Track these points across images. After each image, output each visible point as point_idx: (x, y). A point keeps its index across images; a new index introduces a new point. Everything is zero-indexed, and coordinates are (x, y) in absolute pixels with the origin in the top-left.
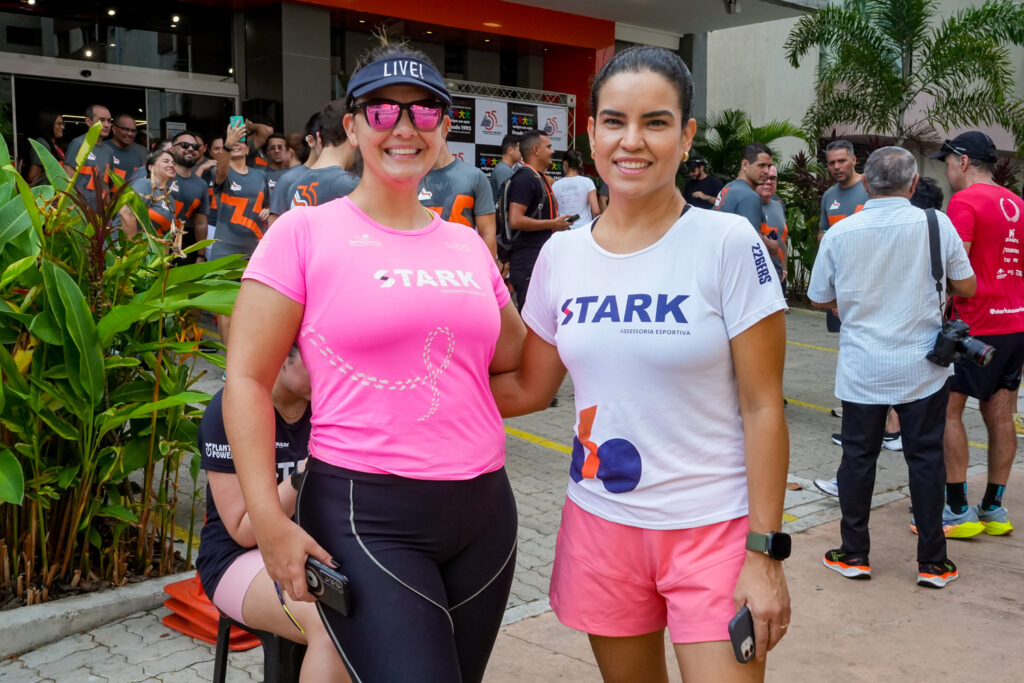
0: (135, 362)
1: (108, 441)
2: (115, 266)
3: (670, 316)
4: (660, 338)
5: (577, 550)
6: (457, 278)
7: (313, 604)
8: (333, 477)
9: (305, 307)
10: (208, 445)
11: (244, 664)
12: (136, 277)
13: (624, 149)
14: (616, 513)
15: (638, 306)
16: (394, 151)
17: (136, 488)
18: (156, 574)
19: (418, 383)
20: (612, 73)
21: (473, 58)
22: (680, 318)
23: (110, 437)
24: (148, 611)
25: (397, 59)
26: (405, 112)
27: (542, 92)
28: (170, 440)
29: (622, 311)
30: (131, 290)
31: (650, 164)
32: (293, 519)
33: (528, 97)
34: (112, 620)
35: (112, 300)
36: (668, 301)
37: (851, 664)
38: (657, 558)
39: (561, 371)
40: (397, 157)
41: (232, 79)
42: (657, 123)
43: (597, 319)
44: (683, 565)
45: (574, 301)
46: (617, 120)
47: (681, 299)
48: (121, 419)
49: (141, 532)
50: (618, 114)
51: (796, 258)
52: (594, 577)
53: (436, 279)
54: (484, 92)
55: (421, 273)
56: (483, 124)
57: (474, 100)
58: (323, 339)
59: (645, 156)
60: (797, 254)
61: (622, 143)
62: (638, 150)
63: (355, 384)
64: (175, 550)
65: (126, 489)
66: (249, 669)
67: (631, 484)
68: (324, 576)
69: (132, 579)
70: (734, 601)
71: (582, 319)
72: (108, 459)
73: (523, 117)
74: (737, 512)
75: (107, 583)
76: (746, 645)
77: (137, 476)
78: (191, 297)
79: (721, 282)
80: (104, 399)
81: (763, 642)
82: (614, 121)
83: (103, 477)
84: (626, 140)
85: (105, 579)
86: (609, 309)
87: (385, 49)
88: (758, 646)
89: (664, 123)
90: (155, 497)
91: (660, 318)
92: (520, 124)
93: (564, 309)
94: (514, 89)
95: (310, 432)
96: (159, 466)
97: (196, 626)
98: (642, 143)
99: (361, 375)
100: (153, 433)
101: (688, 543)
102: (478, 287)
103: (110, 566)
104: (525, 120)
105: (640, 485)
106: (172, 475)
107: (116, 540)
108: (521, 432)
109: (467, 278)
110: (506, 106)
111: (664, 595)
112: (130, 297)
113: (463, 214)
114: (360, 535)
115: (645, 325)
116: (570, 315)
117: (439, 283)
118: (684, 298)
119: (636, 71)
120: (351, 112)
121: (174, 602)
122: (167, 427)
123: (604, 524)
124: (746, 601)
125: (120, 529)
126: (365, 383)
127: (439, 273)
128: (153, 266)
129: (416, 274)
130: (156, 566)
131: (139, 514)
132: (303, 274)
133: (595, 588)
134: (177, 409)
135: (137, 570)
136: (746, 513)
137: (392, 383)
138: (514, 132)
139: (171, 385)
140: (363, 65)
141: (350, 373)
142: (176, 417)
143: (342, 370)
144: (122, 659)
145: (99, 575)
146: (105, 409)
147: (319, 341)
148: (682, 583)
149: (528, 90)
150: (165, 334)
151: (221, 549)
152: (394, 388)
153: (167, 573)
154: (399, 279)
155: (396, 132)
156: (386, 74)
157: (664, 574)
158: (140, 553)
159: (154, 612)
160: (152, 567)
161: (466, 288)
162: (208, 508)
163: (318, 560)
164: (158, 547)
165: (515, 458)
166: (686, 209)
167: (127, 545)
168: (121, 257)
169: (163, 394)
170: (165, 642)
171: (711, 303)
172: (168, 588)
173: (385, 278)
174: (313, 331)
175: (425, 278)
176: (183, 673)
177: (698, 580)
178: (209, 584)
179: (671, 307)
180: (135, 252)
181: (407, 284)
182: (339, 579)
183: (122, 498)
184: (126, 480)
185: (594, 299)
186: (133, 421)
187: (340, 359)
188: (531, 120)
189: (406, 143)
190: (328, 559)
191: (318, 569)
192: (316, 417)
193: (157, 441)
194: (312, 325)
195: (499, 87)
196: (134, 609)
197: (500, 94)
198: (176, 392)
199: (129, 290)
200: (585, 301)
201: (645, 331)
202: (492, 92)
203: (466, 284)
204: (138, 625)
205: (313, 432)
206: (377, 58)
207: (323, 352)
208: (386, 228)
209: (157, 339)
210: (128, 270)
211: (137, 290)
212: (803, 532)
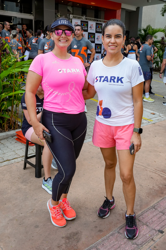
0: (9, 83)
1: (3, 100)
2: (4, 61)
3: (120, 82)
4: (117, 86)
5: (97, 130)
6: (76, 71)
7: (45, 140)
8: (48, 113)
9: (43, 77)
10: (23, 104)
11: (32, 149)
12: (9, 63)
13: (111, 43)
14: (106, 123)
15: (113, 79)
16: (61, 41)
17: (10, 110)
18: (14, 129)
19: (67, 94)
20: (108, 25)
21: (88, 11)
22: (122, 82)
23: (4, 99)
24: (12, 137)
25: (62, 20)
26: (64, 32)
27: (104, 20)
28: (17, 101)
29: (109, 80)
30: (8, 67)
31: (117, 46)
32: (40, 122)
33: (101, 21)
34: (5, 139)
35: (3, 69)
36: (119, 78)
37: (160, 153)
38: (114, 132)
39: (95, 92)
40: (62, 42)
41: (32, 15)
42: (118, 37)
43: (103, 81)
44: (119, 134)
45: (98, 77)
46: (109, 36)
47: (122, 78)
48: (6, 96)
49: (11, 120)
50: (110, 35)
51: (160, 61)
52: (101, 136)
53: (71, 71)
54: (90, 20)
55: (68, 69)
56: (90, 28)
57: (88, 22)
58: (47, 84)
59: (115, 45)
60: (160, 60)
61: (111, 42)
62: (114, 43)
63: (54, 94)
64: (18, 124)
65: (7, 111)
66: (33, 150)
67: (109, 117)
68: (46, 134)
69: (9, 130)
70: (130, 142)
71: (100, 81)
72: (3, 104)
73: (99, 26)
74: (131, 123)
75: (4, 131)
76: (132, 151)
77: (10, 108)
78: (21, 69)
79: (131, 75)
80: (2, 91)
81: (136, 150)
82: (108, 37)
83: (2, 108)
84: (112, 41)
85: (3, 130)
86: (106, 79)
87: (59, 18)
88: (135, 151)
89: (120, 37)
90: (14, 112)
91: (117, 82)
92: (98, 28)
93: (96, 78)
94: (97, 19)
95: (43, 103)
96: (15, 106)
97: (23, 141)
98: (115, 42)
99: (55, 92)
100: (13, 99)
101: (121, 129)
102: (80, 72)
103: (4, 127)
104: (100, 27)
105: (111, 117)
106: (17, 108)
107: (5, 122)
108: (95, 100)
109: (78, 70)
110: (95, 23)
111: (116, 140)
112: (8, 68)
113: (84, 51)
114: (54, 125)
115: (114, 83)
116: (97, 80)
117: (72, 72)
118: (123, 78)
119: (113, 25)
120: (52, 32)
121: (18, 135)
122: (16, 98)
123: (103, 125)
124: (133, 142)
125: (6, 119)
126: (56, 94)
127: (72, 69)
128: (13, 61)
129: (67, 70)
130: (14, 127)
131: (10, 116)
132: (42, 70)
133: (101, 138)
134: (18, 94)
135: (10, 128)
136: (134, 123)
137: (61, 94)
138: (97, 30)
139: (17, 88)
140: (54, 21)
141: (53, 91)
142: (18, 96)
143: (51, 91)
144: (7, 147)
145: (2, 129)
146: (2, 93)
147: (46, 84)
148: (119, 138)
149: (101, 20)
150: (15, 77)
151: (26, 126)
152: (62, 95)
153: (17, 129)
154: (63, 71)
155: (62, 36)
156: (59, 23)
157: (115, 136)
158: (11, 124)
159: (14, 137)
160: (13, 127)
161: (78, 73)
162: (24, 117)
163: (45, 131)
164: (15, 123)
165: (93, 106)
166: (124, 58)
167: (8, 123)
168: (5, 59)
169: (15, 91)
170: (16, 144)
171: (129, 79)
172: (16, 132)
173: (60, 71)
174: (44, 82)
175: (69, 71)
176: (19, 150)
177: (122, 137)
178: (24, 133)
179: (120, 80)
180: (8, 58)
181: (65, 72)
182: (49, 135)
183: (7, 113)
184: (7, 109)
185: (103, 77)
186: (9, 96)
187: (51, 88)
188: (101, 27)
189: (64, 39)
190: (48, 131)
191: (45, 133)
192: (45, 100)
193: (14, 101)
194: (44, 81)
195: (94, 19)
196: (9, 136)
197: (94, 20)
198: (18, 90)
199: (7, 67)
200: (101, 77)
201: (114, 85)
202: (92, 20)
203: (78, 72)
204: (10, 140)
205: (44, 103)
206: (57, 20)
207: (47, 87)
208: (60, 59)
209: (14, 78)
210: (7, 62)
211: (10, 66)
212: (154, 124)
